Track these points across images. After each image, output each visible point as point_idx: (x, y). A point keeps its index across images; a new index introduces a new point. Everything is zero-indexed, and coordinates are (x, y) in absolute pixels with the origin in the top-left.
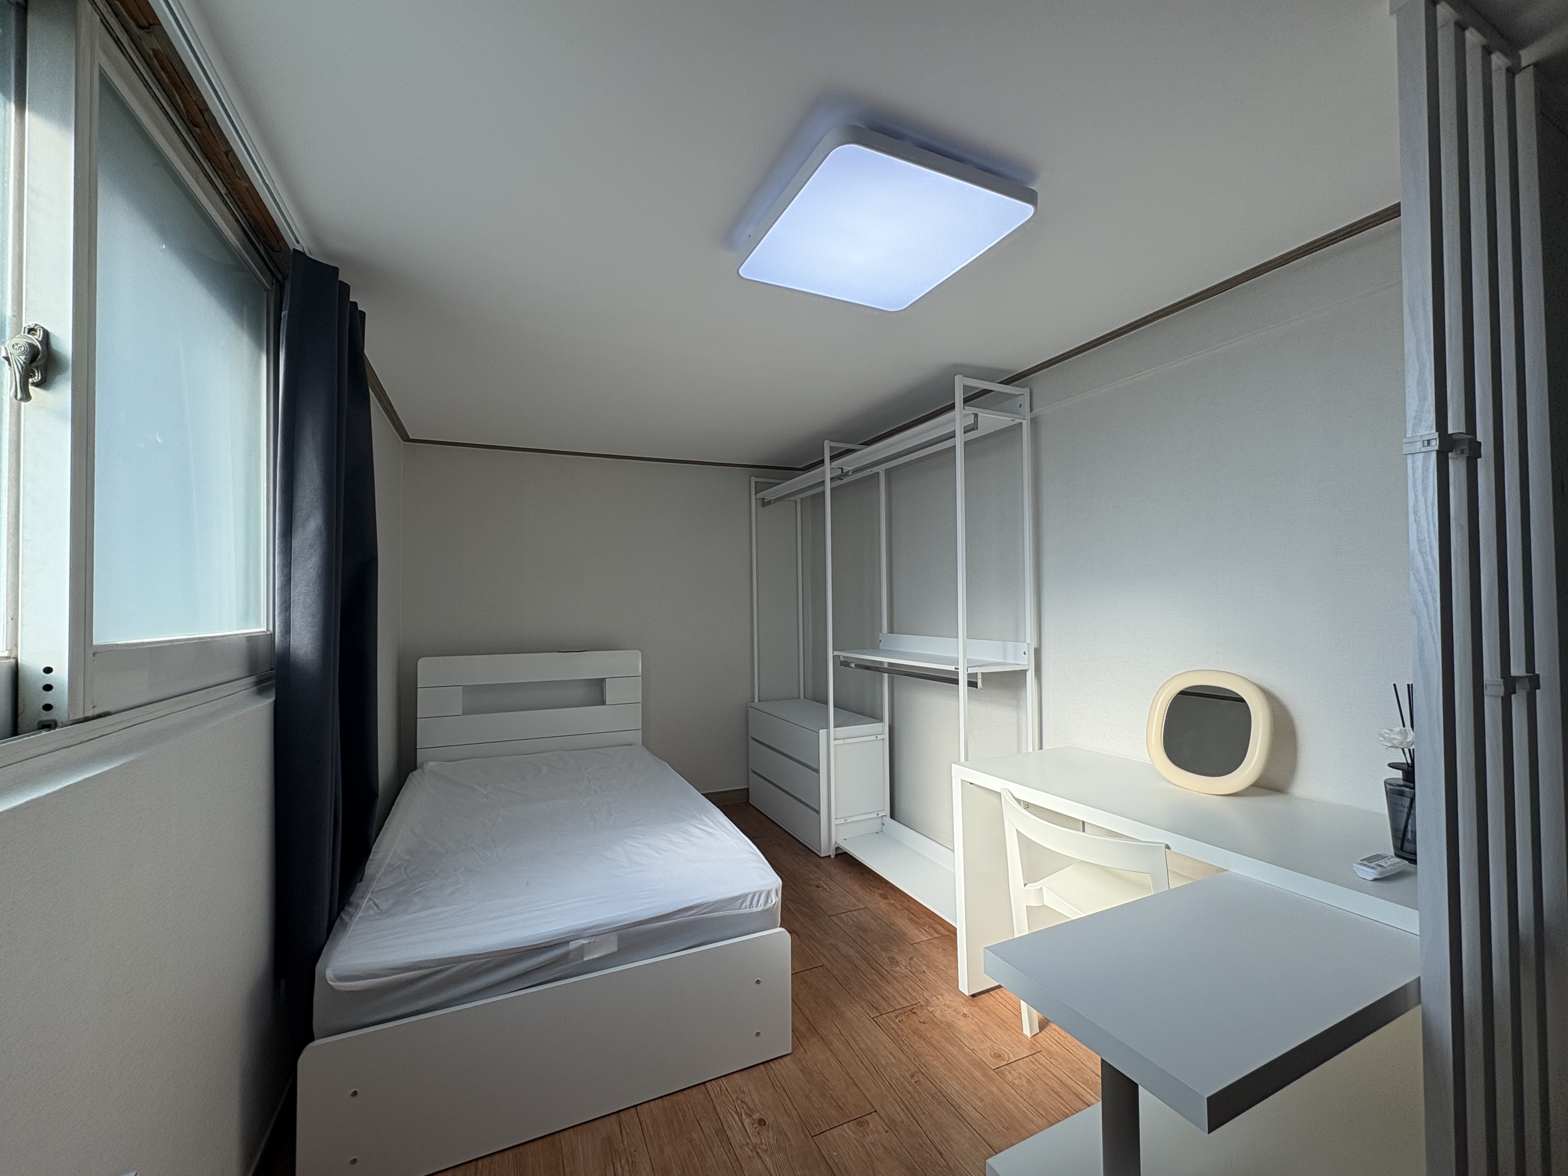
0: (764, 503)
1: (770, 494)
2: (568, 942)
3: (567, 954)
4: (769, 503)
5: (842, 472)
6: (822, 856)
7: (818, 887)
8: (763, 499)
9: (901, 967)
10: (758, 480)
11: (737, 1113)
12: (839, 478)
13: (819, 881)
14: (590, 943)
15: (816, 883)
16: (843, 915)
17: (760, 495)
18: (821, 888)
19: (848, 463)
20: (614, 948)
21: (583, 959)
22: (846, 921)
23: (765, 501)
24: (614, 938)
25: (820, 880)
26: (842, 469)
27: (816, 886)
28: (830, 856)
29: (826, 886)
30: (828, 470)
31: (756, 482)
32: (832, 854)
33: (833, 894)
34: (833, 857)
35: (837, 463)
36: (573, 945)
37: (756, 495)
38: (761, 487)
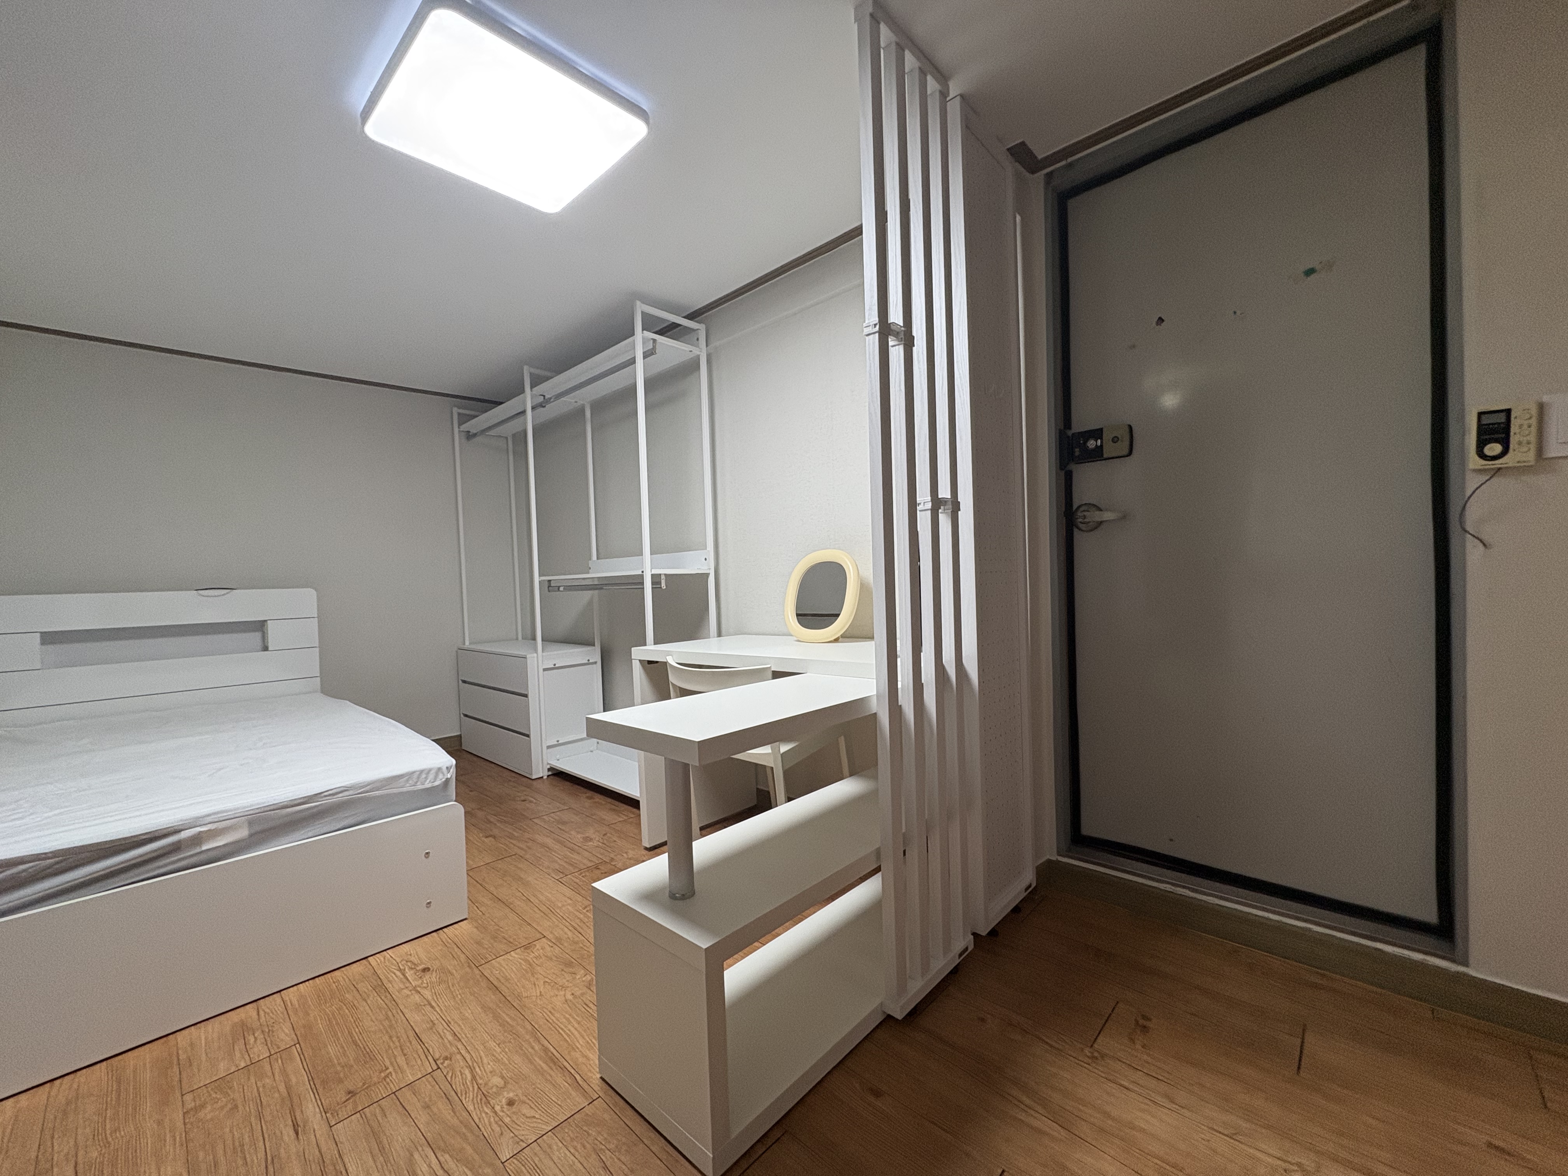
0: (469, 436)
1: (473, 425)
2: (179, 831)
4: (475, 435)
5: (544, 398)
6: (533, 778)
7: (524, 801)
8: (469, 432)
9: (594, 843)
10: (461, 411)
11: (400, 970)
12: (542, 405)
13: (526, 797)
15: (521, 799)
16: (545, 817)
17: (465, 427)
18: (527, 802)
19: (549, 388)
20: (242, 834)
21: (201, 847)
22: (548, 820)
23: (470, 434)
24: (243, 822)
25: (527, 795)
26: (544, 396)
27: (522, 801)
28: (542, 777)
29: (532, 799)
30: (528, 399)
31: (459, 414)
32: (545, 773)
33: (539, 803)
34: (545, 777)
35: (538, 389)
36: (188, 833)
37: (459, 428)
38: (464, 419)
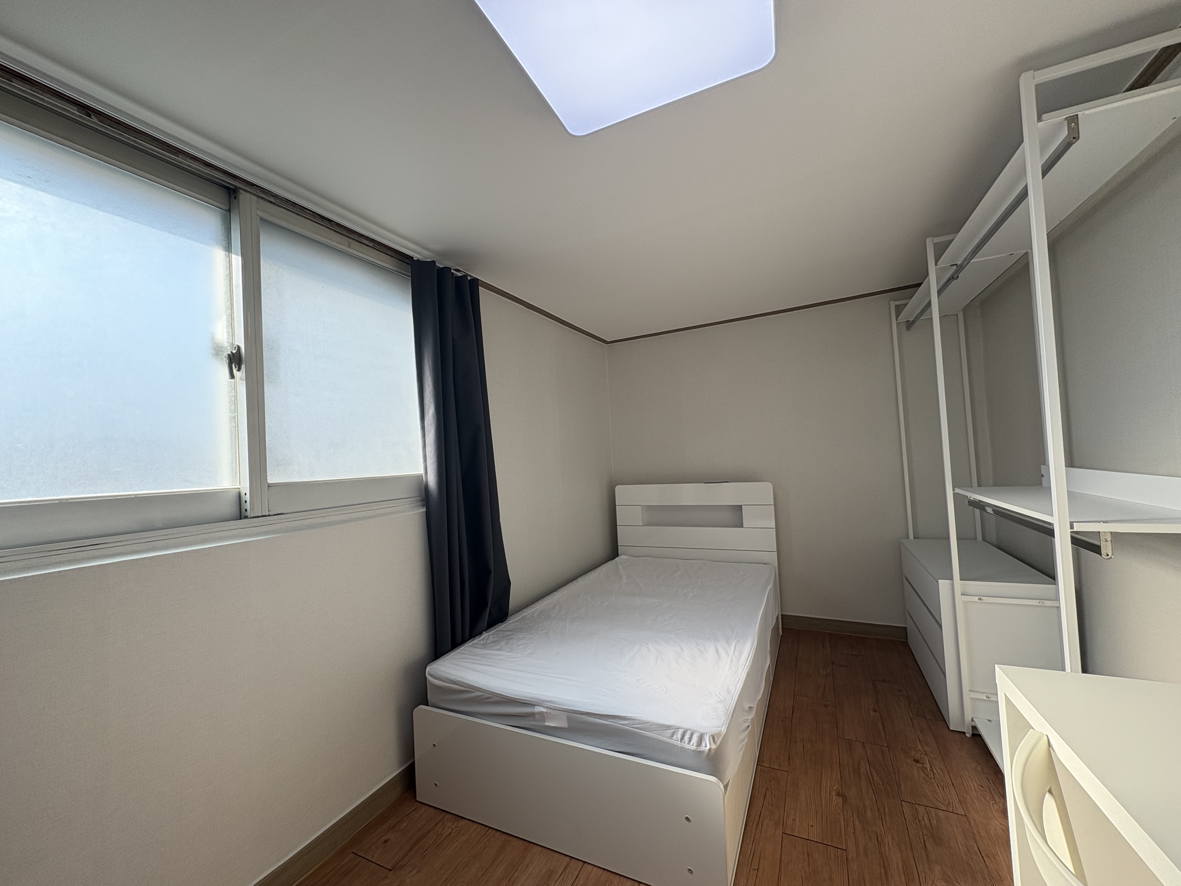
0: (909, 325)
1: (908, 314)
2: (535, 705)
3: (533, 714)
4: (913, 322)
7: (917, 761)
8: (907, 321)
13: (922, 756)
14: (547, 712)
15: (918, 756)
16: (921, 809)
17: (903, 317)
18: (920, 765)
20: (564, 724)
21: (544, 722)
22: (921, 818)
23: (910, 323)
24: (564, 716)
25: (926, 754)
27: (914, 760)
28: (964, 733)
29: (928, 766)
30: (933, 276)
32: (968, 731)
33: (931, 778)
34: (968, 735)
35: (942, 263)
36: (538, 709)
37: (897, 320)
38: (899, 310)
